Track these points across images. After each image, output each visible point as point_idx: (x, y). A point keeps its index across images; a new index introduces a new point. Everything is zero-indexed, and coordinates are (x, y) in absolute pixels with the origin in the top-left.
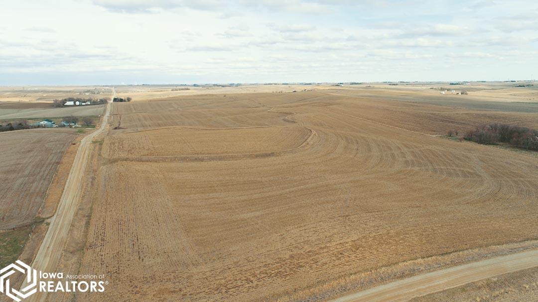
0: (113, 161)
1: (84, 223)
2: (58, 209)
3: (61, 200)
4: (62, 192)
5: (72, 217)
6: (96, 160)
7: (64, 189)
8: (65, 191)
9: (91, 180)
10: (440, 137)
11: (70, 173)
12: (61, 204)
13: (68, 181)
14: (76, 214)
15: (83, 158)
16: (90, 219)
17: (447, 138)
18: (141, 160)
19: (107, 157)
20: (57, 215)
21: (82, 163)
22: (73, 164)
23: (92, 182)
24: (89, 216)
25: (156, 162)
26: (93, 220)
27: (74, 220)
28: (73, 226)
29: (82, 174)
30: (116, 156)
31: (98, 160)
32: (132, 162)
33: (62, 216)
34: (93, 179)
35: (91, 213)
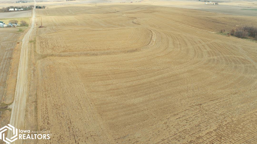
0: (44, 57)
1: (34, 108)
2: (15, 96)
3: (16, 88)
4: (16, 82)
5: (25, 104)
6: (33, 56)
7: (17, 80)
8: (17, 81)
9: (32, 71)
10: (217, 33)
11: (19, 67)
12: (17, 92)
13: (19, 72)
14: (28, 100)
15: (25, 54)
16: (37, 104)
17: (220, 34)
18: (60, 56)
19: (40, 53)
20: (16, 102)
21: (25, 58)
22: (20, 59)
23: (33, 73)
24: (36, 102)
25: (70, 57)
26: (39, 105)
27: (27, 106)
28: (27, 111)
29: (26, 68)
30: (45, 53)
31: (35, 56)
32: (55, 57)
33: (18, 102)
34: (34, 70)
35: (37, 99)
